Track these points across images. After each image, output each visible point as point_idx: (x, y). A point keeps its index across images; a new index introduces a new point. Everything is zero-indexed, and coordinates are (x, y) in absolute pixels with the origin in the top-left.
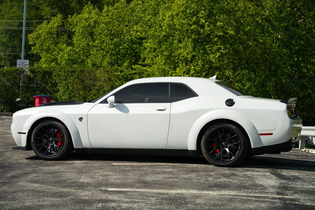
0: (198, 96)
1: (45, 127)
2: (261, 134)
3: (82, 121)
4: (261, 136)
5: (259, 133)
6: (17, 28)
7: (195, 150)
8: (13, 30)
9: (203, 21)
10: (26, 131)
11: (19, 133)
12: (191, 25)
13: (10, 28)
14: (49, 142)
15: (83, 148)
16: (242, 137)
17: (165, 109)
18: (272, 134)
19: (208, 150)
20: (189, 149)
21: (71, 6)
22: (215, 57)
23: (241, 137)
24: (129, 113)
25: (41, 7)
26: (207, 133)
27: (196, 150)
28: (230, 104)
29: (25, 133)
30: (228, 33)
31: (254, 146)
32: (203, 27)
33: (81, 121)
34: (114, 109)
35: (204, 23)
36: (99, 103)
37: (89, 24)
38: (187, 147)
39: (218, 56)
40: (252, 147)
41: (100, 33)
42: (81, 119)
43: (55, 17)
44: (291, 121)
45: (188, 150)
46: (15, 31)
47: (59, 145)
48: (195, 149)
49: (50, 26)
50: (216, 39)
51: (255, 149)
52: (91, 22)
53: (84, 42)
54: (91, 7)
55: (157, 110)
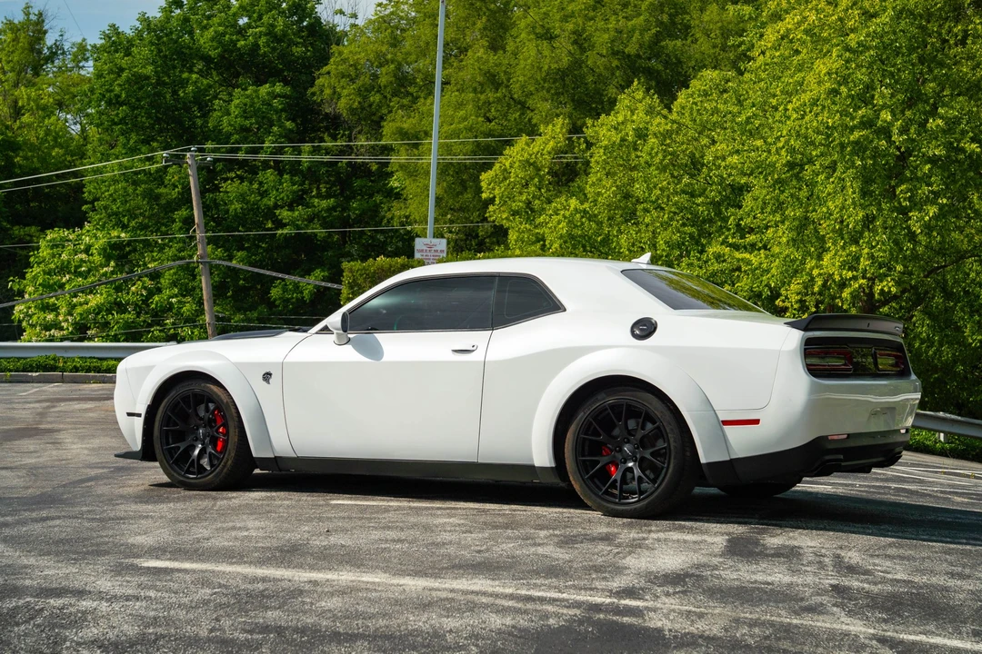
0: (565, 310)
1: (185, 399)
2: (726, 423)
3: (271, 381)
4: (727, 428)
5: (721, 419)
6: (468, 159)
7: (552, 468)
8: (459, 163)
9: (886, 116)
10: (142, 409)
11: (129, 414)
12: (852, 129)
13: (452, 159)
14: (196, 440)
15: (276, 458)
16: (672, 430)
17: (471, 348)
18: (756, 422)
19: (583, 467)
20: (536, 465)
21: (607, 95)
22: (923, 219)
23: (668, 431)
24: (383, 360)
25: (530, 102)
26: (581, 416)
27: (554, 465)
28: (644, 334)
29: (139, 415)
30: (963, 150)
31: (706, 458)
32: (885, 132)
33: (268, 382)
34: (349, 348)
35: (891, 124)
36: (317, 333)
37: (623, 140)
38: (532, 459)
39: (931, 215)
40: (703, 460)
41: (646, 163)
42: (267, 377)
43: (550, 126)
44: (812, 382)
45: (534, 466)
46: (466, 166)
47: (219, 448)
48: (550, 462)
49: (536, 150)
50: (928, 167)
51: (709, 465)
52: (627, 134)
53: (610, 188)
54: (639, 95)
55: (454, 351)
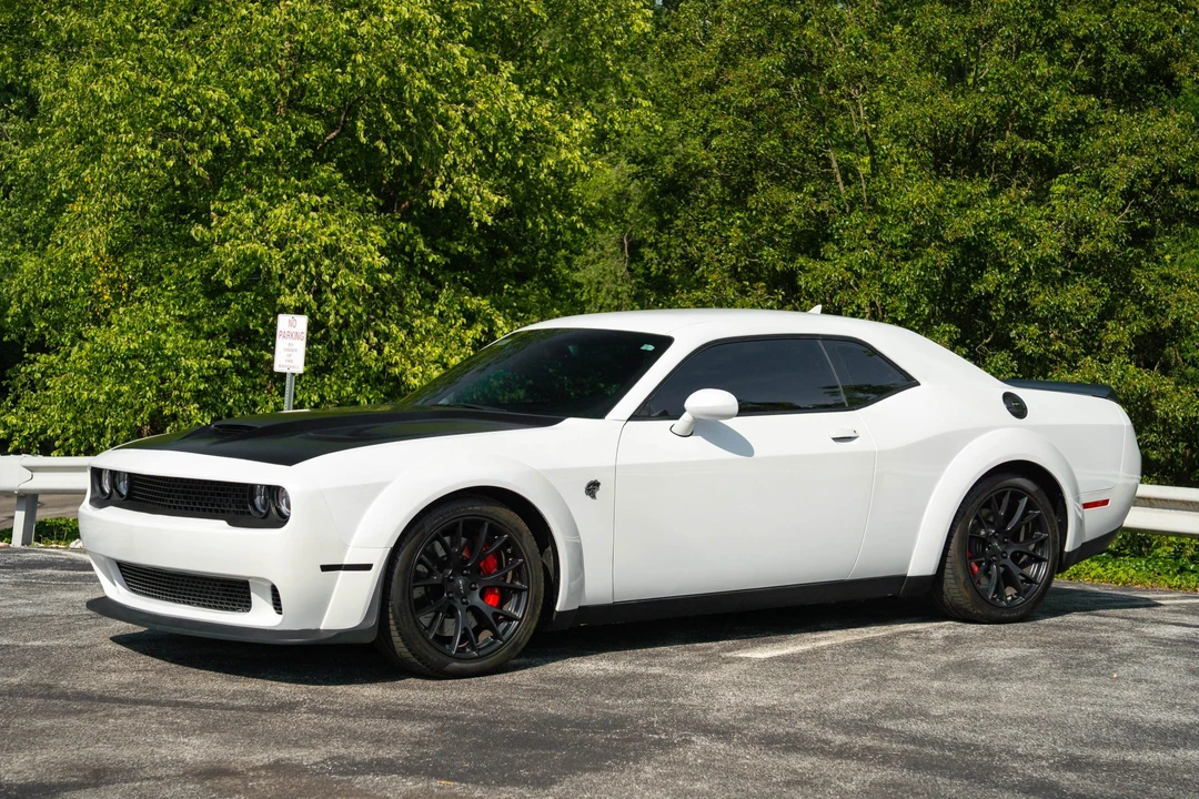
0: (918, 384)
2: (1086, 506)
3: (598, 494)
4: (1085, 511)
5: (1084, 502)
7: (931, 576)
11: (325, 568)
14: (453, 598)
15: (580, 609)
17: (853, 435)
18: (1105, 502)
20: (909, 575)
24: (756, 454)
27: (935, 573)
28: (1018, 412)
29: (368, 567)
33: (594, 497)
34: (696, 439)
36: (630, 420)
38: (907, 567)
40: (1067, 550)
42: (592, 488)
45: (903, 578)
48: (934, 570)
55: (835, 439)
